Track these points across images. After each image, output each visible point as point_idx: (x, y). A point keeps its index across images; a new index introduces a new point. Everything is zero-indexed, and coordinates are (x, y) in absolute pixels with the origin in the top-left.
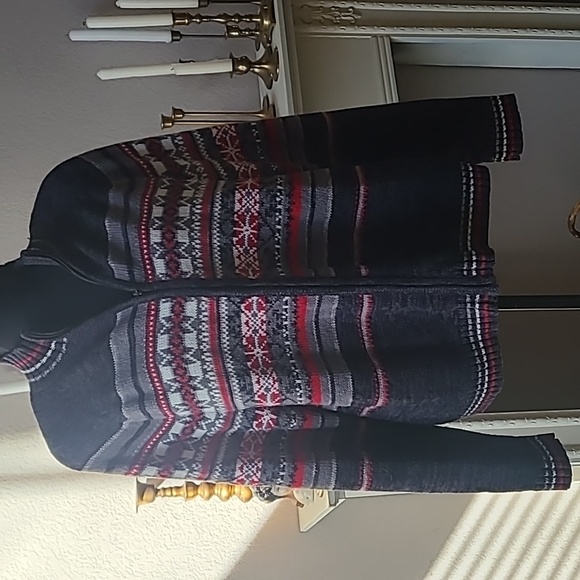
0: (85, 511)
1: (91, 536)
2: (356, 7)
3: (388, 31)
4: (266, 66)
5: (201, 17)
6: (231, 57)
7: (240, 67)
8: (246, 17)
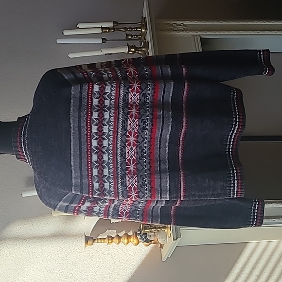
0: (61, 250)
1: (64, 262)
2: (184, 23)
3: (199, 33)
4: (143, 49)
5: (114, 29)
6: (128, 45)
7: (132, 50)
8: (134, 28)
